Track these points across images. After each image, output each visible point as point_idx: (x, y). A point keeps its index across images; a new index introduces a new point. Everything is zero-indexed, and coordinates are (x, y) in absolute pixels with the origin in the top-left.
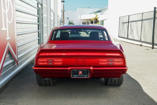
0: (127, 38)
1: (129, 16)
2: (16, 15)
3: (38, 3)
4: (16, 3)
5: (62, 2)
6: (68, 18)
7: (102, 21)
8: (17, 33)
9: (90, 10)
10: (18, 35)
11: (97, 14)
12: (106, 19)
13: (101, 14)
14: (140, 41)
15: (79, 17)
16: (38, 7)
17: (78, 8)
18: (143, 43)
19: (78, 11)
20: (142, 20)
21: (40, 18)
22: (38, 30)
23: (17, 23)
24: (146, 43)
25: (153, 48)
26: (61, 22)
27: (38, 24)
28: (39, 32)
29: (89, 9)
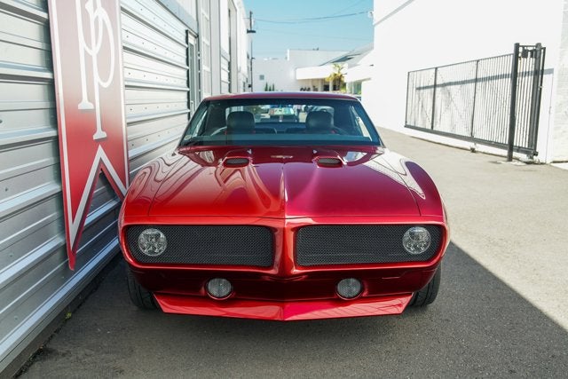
0: (432, 131)
1: (436, 68)
2: (123, 62)
3: (187, 31)
4: (123, 27)
5: (248, 32)
6: (262, 77)
7: (355, 83)
8: (129, 118)
9: (321, 56)
10: (129, 124)
11: (340, 64)
12: (369, 79)
13: (350, 67)
14: (471, 139)
15: (291, 74)
16: (187, 42)
17: (288, 51)
18: (478, 145)
19: (288, 59)
20: (476, 80)
21: (193, 73)
22: (189, 107)
23: (126, 86)
24: (489, 143)
25: (510, 158)
26: (247, 86)
27: (188, 92)
28: (189, 113)
29: (317, 52)
